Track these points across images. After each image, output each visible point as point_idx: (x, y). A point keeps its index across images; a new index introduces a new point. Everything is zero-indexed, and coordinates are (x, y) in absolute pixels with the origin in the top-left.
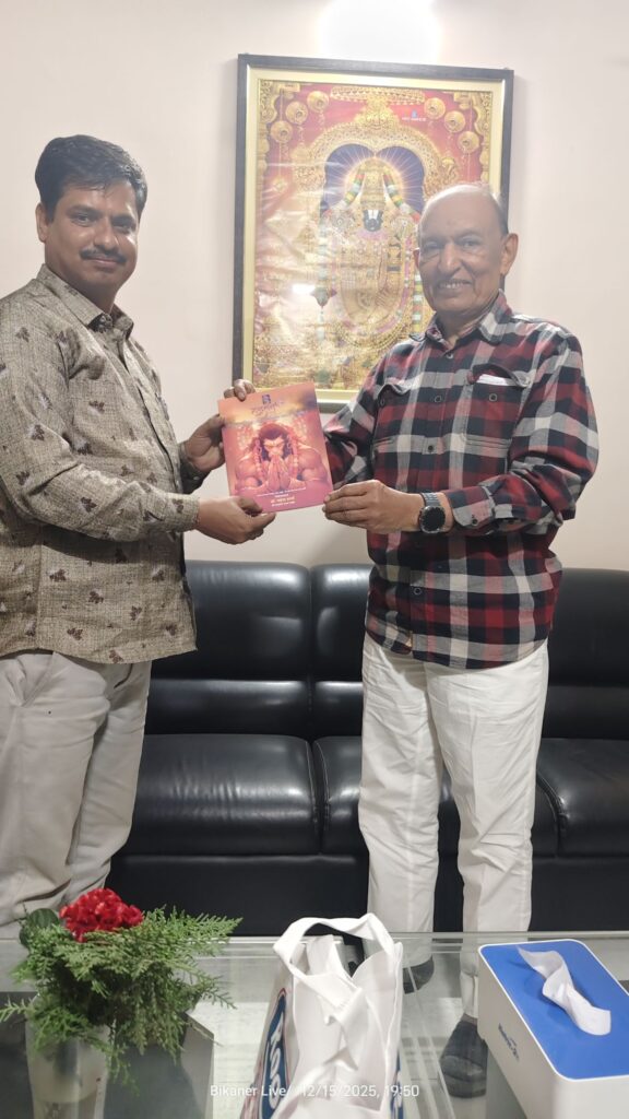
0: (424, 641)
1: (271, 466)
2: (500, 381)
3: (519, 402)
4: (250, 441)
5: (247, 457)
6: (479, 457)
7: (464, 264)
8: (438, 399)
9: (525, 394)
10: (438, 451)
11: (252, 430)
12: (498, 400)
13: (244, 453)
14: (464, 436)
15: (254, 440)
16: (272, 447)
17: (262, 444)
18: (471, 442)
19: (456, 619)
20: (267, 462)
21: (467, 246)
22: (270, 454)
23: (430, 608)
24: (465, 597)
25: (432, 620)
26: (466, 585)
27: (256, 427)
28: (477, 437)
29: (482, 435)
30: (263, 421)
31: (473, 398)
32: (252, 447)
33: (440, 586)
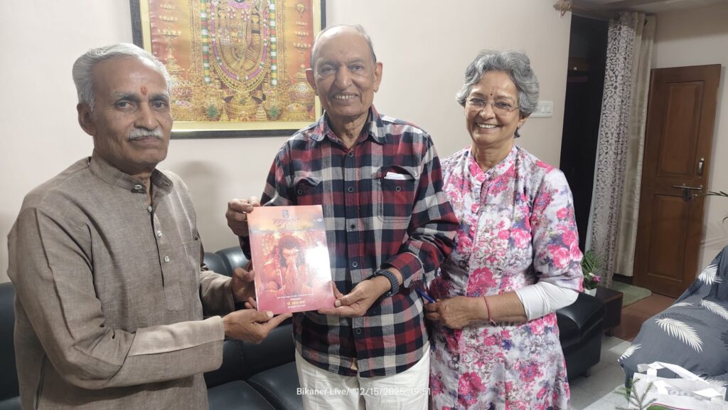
0: (366, 364)
1: (288, 272)
2: (401, 177)
3: (413, 190)
4: (272, 248)
5: (269, 262)
6: (392, 230)
7: (354, 82)
8: (351, 189)
9: (417, 184)
10: (360, 228)
11: (273, 238)
12: (402, 190)
13: (268, 258)
14: (381, 218)
15: (275, 247)
16: (289, 255)
17: (281, 252)
18: (387, 221)
19: (388, 343)
20: (284, 269)
21: (355, 69)
22: (288, 261)
23: (368, 340)
24: (393, 328)
25: (372, 348)
26: (393, 320)
27: (277, 236)
28: (390, 218)
29: (394, 216)
30: (282, 232)
31: (383, 190)
32: (274, 253)
33: (374, 325)
